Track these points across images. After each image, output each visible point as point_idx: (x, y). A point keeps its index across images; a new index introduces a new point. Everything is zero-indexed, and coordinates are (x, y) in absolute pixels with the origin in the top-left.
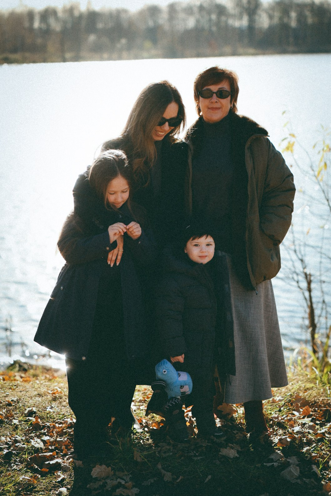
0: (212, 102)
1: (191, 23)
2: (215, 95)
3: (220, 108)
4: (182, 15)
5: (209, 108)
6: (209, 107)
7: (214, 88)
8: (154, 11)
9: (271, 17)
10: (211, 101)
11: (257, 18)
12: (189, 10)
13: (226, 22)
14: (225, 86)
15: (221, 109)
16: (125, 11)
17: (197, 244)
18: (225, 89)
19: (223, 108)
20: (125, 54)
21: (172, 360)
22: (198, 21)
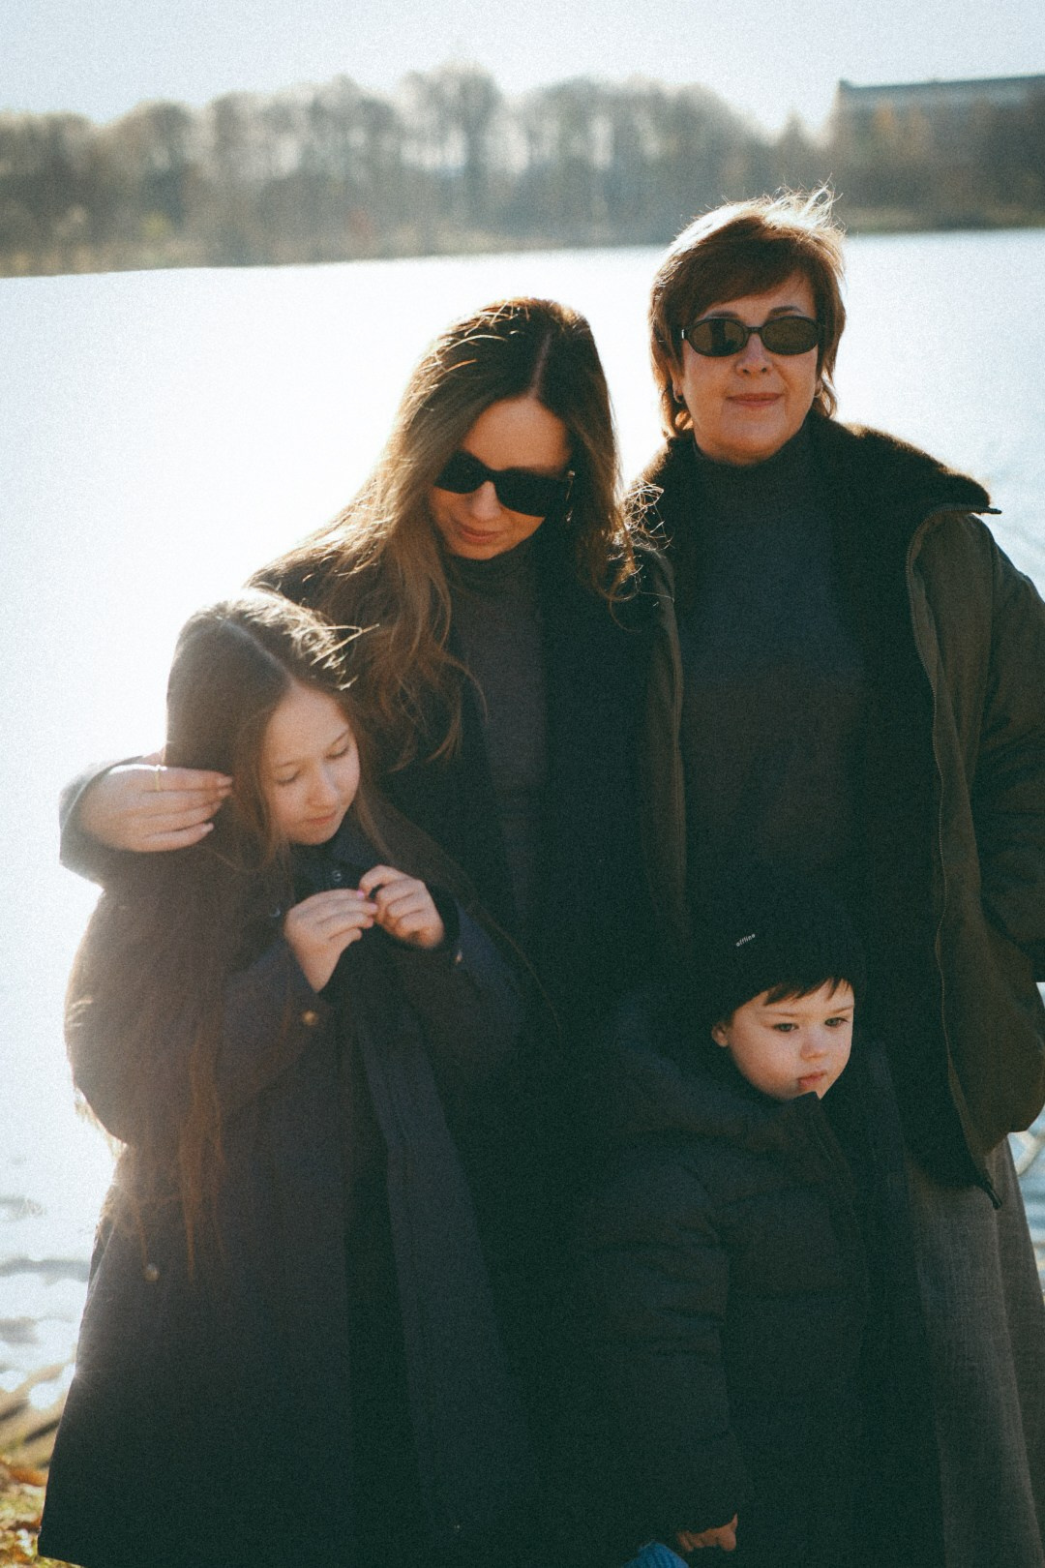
0: (745, 371)
1: (287, 156)
2: (755, 342)
3: (777, 397)
4: (255, 134)
5: (730, 399)
6: (733, 394)
7: (752, 310)
8: (167, 120)
9: (533, 137)
10: (741, 367)
11: (490, 141)
12: (279, 118)
13: (397, 155)
14: (795, 298)
15: (782, 400)
16: (78, 123)
17: (788, 1020)
18: (798, 314)
19: (793, 397)
20: (83, 255)
21: (685, 1542)
22: (308, 152)
